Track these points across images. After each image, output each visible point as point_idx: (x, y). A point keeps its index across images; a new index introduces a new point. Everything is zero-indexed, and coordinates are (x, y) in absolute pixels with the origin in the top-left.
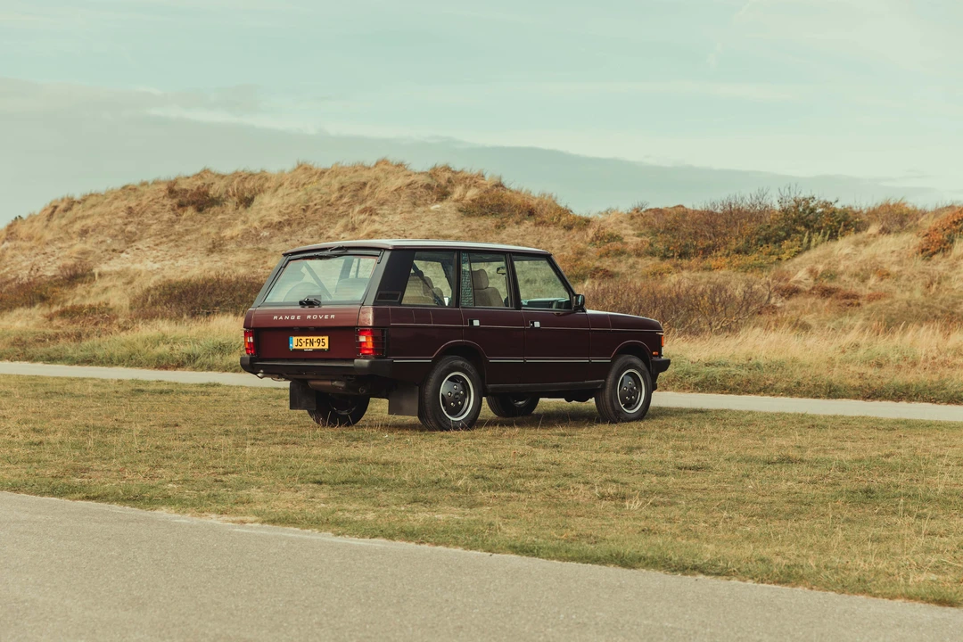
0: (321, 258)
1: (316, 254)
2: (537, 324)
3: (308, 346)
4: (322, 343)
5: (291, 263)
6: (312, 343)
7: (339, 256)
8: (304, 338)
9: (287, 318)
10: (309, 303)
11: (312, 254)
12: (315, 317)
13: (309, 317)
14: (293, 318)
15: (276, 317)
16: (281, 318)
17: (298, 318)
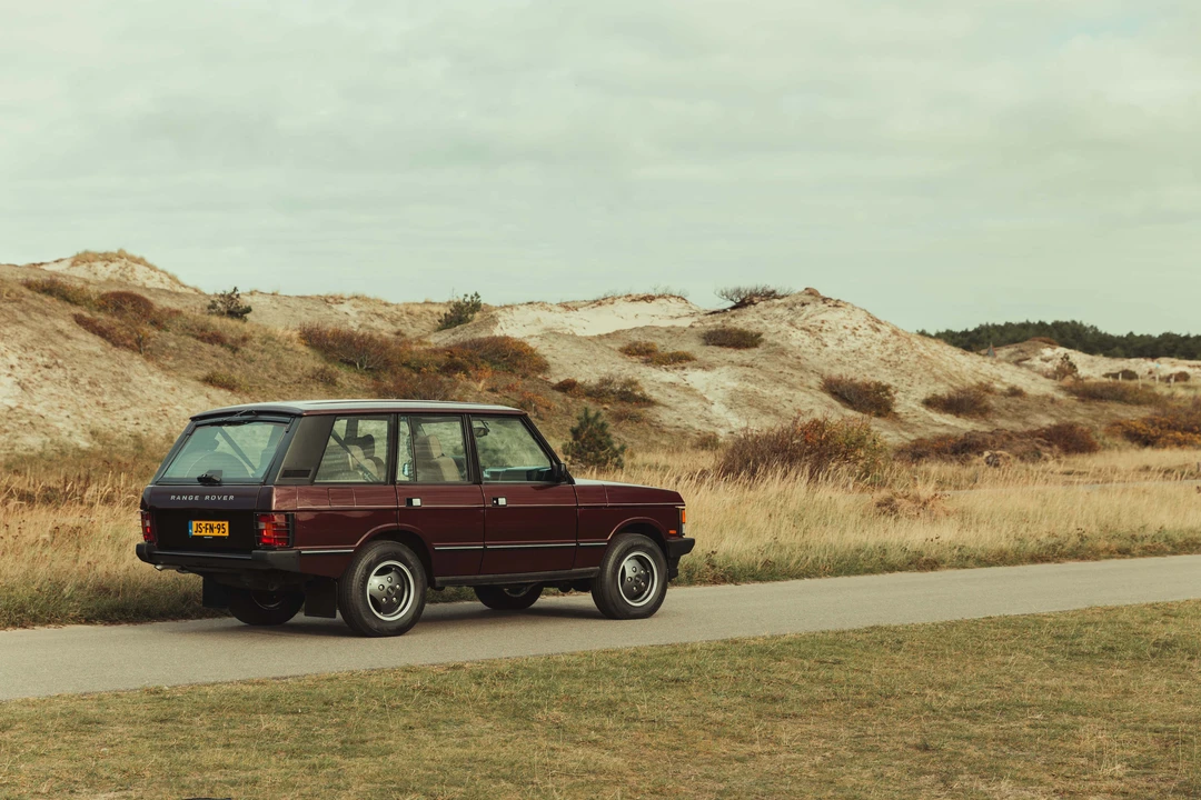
0: (230, 423)
1: (225, 419)
2: (502, 501)
3: (208, 533)
4: (221, 529)
5: (199, 430)
6: (212, 529)
7: (250, 421)
8: (204, 523)
9: (185, 498)
10: (206, 480)
11: (220, 419)
12: (213, 498)
13: (207, 498)
14: (191, 498)
15: (173, 497)
16: (179, 498)
17: (197, 498)
